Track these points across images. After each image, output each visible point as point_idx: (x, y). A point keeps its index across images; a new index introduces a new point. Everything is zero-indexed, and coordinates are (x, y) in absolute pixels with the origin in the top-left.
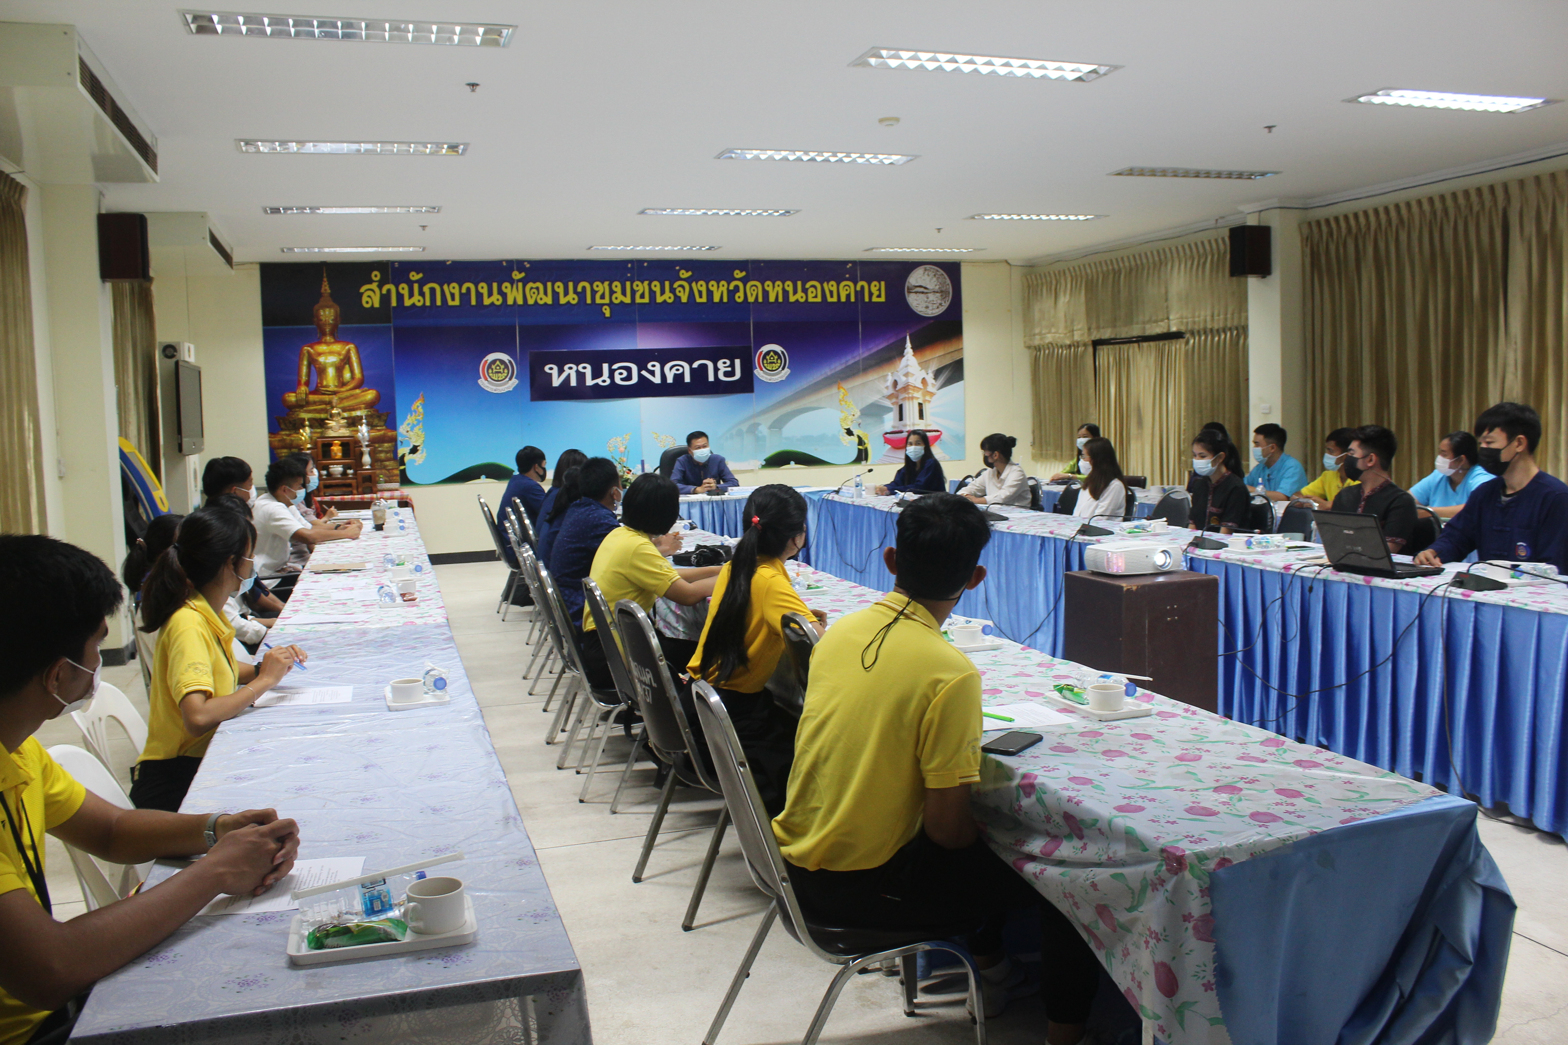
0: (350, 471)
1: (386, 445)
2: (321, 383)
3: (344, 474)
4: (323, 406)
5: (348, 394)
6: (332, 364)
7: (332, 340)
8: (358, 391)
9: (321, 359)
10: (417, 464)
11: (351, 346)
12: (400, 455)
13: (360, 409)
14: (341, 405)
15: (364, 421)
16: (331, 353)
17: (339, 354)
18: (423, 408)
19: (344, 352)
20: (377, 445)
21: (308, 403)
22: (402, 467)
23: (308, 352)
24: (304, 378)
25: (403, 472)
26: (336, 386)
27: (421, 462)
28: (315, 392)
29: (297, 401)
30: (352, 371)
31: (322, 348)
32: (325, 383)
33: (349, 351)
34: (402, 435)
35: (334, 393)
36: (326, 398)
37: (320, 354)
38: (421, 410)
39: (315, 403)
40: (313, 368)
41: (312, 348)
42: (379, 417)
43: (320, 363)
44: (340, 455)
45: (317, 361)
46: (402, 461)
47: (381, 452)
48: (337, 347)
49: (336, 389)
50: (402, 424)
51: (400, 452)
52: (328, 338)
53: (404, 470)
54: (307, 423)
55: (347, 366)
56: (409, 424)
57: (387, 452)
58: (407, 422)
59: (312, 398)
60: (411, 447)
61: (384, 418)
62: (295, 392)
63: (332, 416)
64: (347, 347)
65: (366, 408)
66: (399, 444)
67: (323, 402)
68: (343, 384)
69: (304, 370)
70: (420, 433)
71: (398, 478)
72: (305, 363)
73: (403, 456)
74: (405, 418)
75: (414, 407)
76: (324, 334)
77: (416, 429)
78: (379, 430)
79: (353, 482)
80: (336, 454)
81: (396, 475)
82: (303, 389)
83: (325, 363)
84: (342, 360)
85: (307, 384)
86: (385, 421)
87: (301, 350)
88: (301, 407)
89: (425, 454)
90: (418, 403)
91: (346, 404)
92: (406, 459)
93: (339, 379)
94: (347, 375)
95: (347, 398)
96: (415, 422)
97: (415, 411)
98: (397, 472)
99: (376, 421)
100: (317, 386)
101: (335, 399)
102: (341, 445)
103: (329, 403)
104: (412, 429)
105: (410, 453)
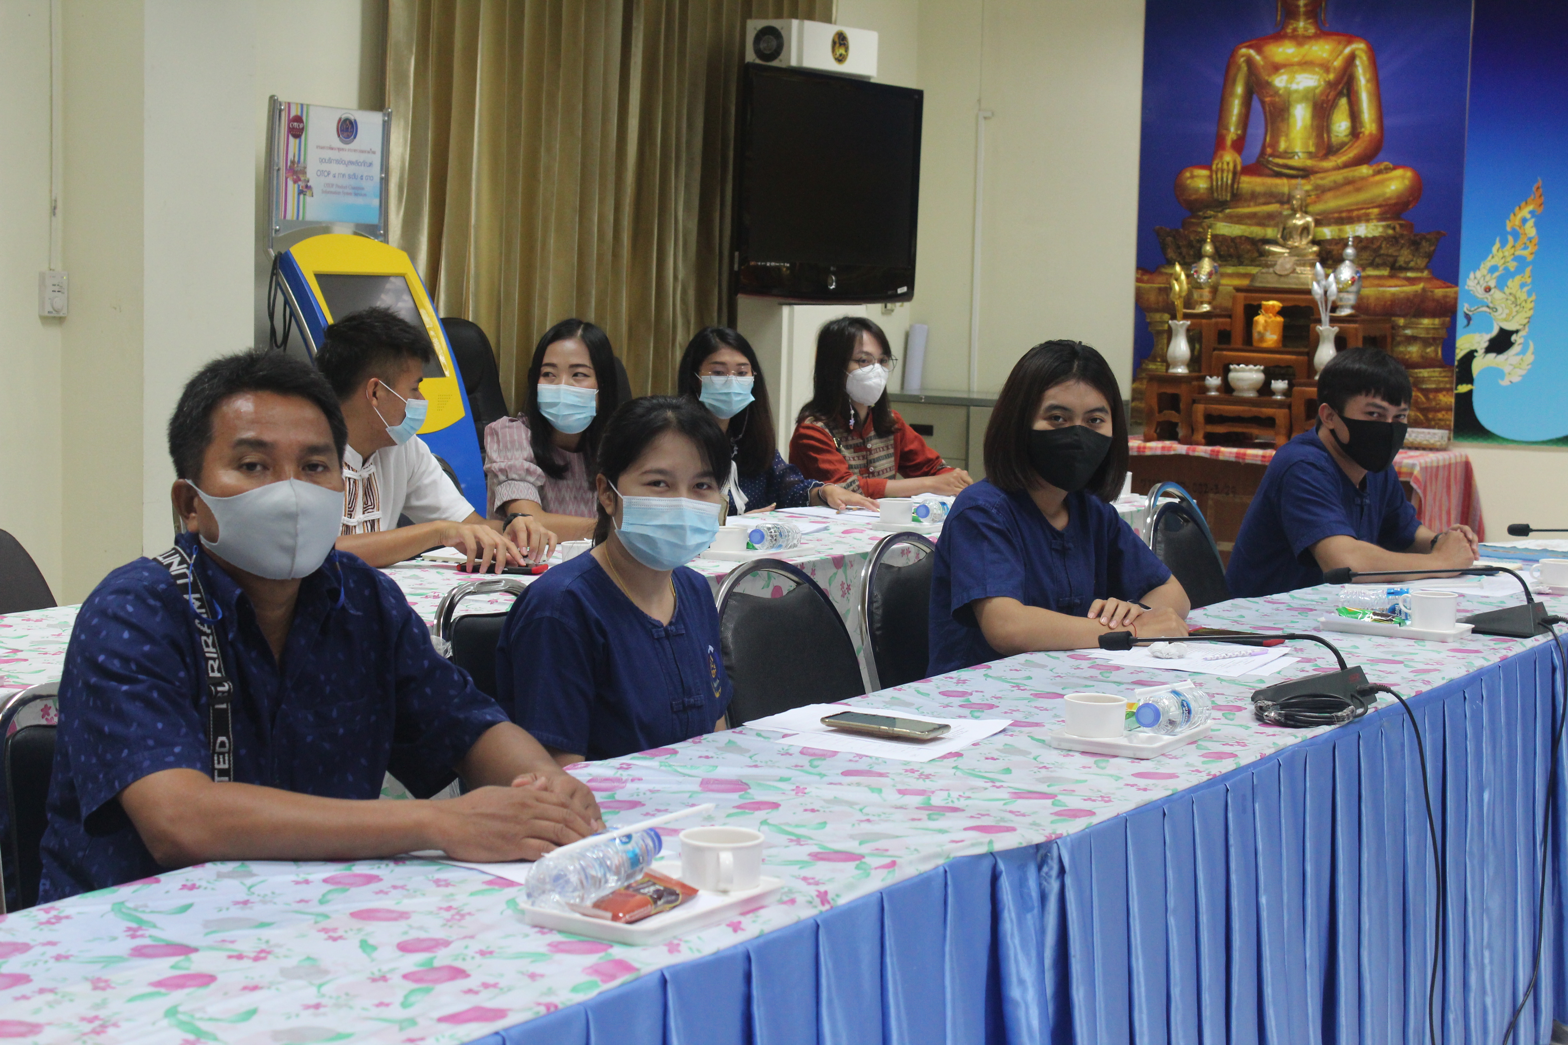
0: (1279, 385)
1: (1426, 322)
2: (1275, 144)
3: (1265, 389)
4: (1273, 207)
5: (1338, 176)
6: (1307, 96)
7: (1312, 31)
8: (1365, 170)
9: (1280, 81)
10: (1505, 383)
11: (1359, 47)
12: (1460, 354)
13: (1367, 219)
14: (1319, 207)
15: (1350, 251)
16: (1306, 65)
17: (1325, 67)
18: (1536, 225)
19: (1338, 63)
20: (1401, 321)
21: (1237, 197)
22: (1463, 388)
23: (1250, 61)
24: (1233, 131)
25: (1465, 402)
26: (1311, 155)
27: (1516, 379)
28: (1253, 169)
29: (1211, 189)
30: (1354, 116)
31: (1284, 51)
32: (1283, 146)
33: (1352, 57)
34: (1473, 299)
35: (1305, 173)
36: (1282, 185)
37: (1276, 68)
38: (1530, 230)
39: (1253, 197)
40: (1256, 104)
41: (1259, 51)
42: (1415, 245)
43: (1276, 93)
44: (1272, 338)
45: (1268, 84)
46: (1464, 372)
47: (1412, 339)
48: (1322, 50)
49: (1309, 163)
50: (1477, 267)
51: (1463, 346)
52: (1302, 25)
53: (1470, 393)
54: (1208, 248)
55: (1344, 101)
56: (1493, 269)
57: (1426, 342)
58: (1489, 263)
59: (1248, 183)
60: (1495, 332)
61: (1426, 247)
62: (1208, 167)
63: (1287, 234)
64: (1348, 50)
65: (1381, 218)
66: (1461, 321)
67: (1272, 197)
68: (1327, 149)
69: (1236, 108)
70: (1522, 295)
71: (1451, 417)
72: (1239, 89)
73: (1470, 356)
74: (1486, 252)
75: (1513, 222)
76: (1291, 13)
77: (1513, 284)
78: (1412, 281)
79: (1280, 415)
80: (1262, 338)
81: (1448, 409)
82: (1229, 158)
83: (1289, 92)
84: (1330, 85)
85: (1239, 146)
86: (1430, 256)
87: (1233, 54)
88: (1222, 205)
89: (1529, 357)
90: (1525, 212)
91: (1332, 203)
92: (1477, 366)
93: (1320, 136)
94: (1341, 125)
95: (1336, 187)
96: (1512, 266)
97: (1516, 235)
98: (1450, 400)
99: (1405, 254)
100: (1263, 153)
101: (1301, 188)
102: (1281, 312)
103: (1285, 200)
104: (1501, 284)
105: (1488, 350)
